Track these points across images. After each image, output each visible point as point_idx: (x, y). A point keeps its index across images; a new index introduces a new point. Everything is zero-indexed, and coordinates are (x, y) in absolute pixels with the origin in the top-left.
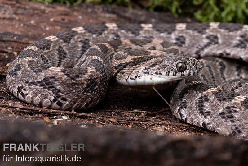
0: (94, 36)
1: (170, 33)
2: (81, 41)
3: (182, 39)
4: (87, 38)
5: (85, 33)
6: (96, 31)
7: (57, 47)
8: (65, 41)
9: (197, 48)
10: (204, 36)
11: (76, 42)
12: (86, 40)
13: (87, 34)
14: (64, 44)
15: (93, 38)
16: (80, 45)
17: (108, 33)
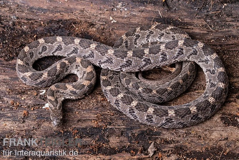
0: (82, 48)
1: (123, 58)
2: (74, 47)
3: (130, 62)
4: (78, 47)
5: (78, 45)
6: (84, 46)
7: (58, 45)
8: (65, 44)
9: (139, 67)
10: (142, 60)
11: (71, 46)
12: (77, 48)
13: (79, 46)
14: (64, 45)
15: (81, 49)
16: (73, 49)
17: (89, 50)
